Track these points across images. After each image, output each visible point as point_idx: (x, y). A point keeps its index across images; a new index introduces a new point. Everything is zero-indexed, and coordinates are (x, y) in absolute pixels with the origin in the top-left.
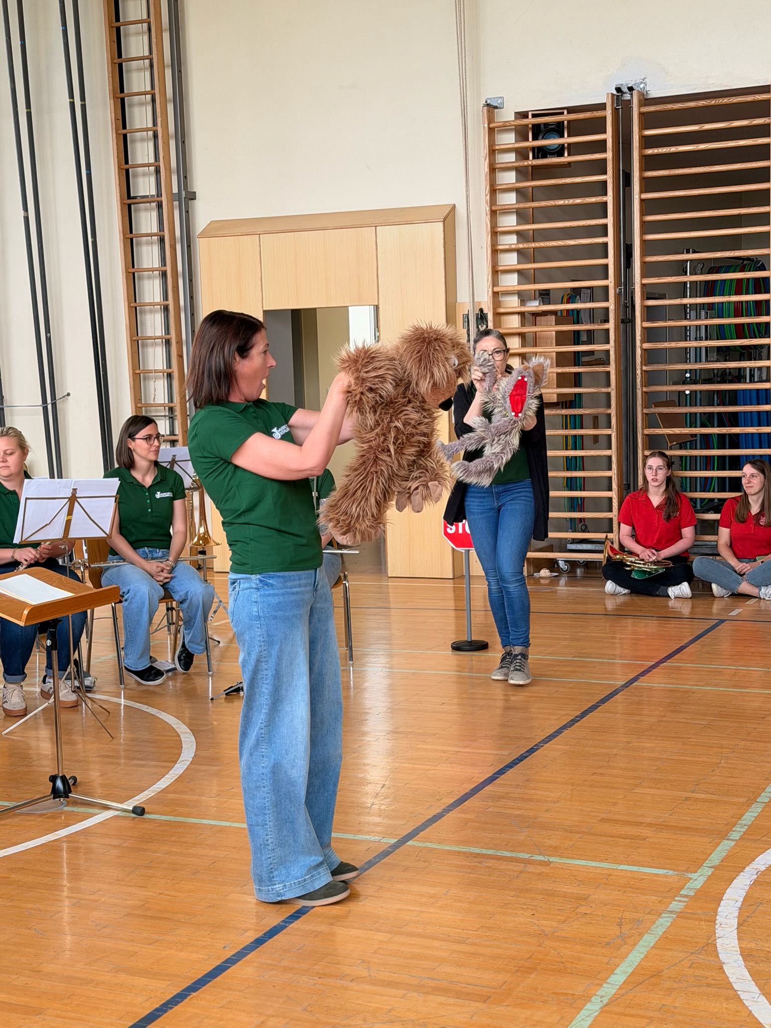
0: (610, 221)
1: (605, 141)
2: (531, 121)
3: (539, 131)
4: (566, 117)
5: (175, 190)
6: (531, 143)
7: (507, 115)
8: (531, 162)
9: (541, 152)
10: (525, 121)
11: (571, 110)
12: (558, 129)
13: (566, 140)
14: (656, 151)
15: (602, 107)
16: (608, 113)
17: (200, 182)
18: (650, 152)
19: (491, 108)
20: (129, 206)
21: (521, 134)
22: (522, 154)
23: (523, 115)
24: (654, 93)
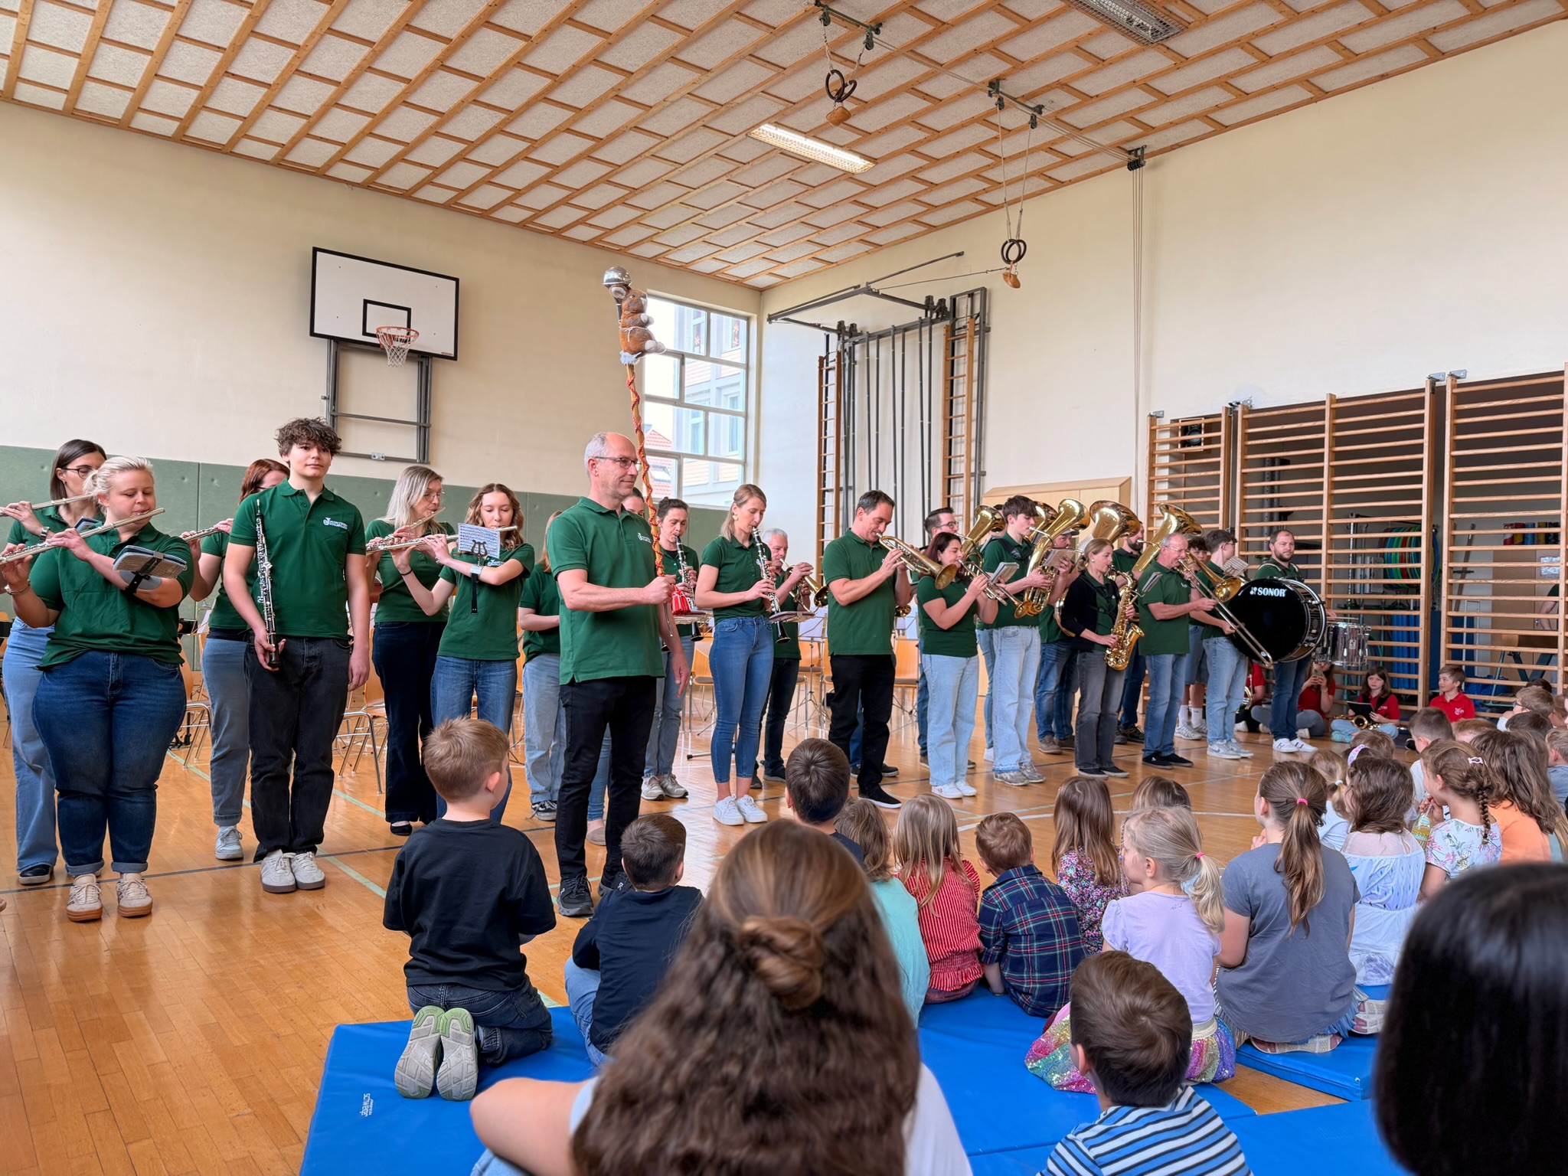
0: (1221, 486)
1: (1220, 437)
2: (1180, 424)
3: (1186, 430)
4: (1203, 422)
5: (973, 471)
6: (1181, 438)
7: (1166, 421)
8: (1180, 449)
9: (1185, 443)
10: (1176, 424)
11: (1206, 417)
12: (1197, 429)
13: (1203, 435)
14: (1253, 442)
15: (1219, 415)
16: (1223, 420)
17: (988, 466)
18: (1250, 443)
19: (1153, 418)
20: (949, 480)
21: (1174, 432)
22: (1174, 445)
23: (1177, 421)
24: (1256, 407)
